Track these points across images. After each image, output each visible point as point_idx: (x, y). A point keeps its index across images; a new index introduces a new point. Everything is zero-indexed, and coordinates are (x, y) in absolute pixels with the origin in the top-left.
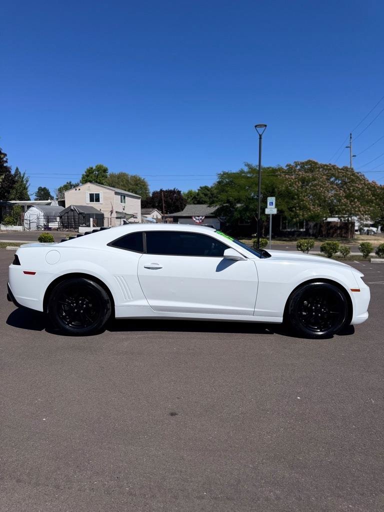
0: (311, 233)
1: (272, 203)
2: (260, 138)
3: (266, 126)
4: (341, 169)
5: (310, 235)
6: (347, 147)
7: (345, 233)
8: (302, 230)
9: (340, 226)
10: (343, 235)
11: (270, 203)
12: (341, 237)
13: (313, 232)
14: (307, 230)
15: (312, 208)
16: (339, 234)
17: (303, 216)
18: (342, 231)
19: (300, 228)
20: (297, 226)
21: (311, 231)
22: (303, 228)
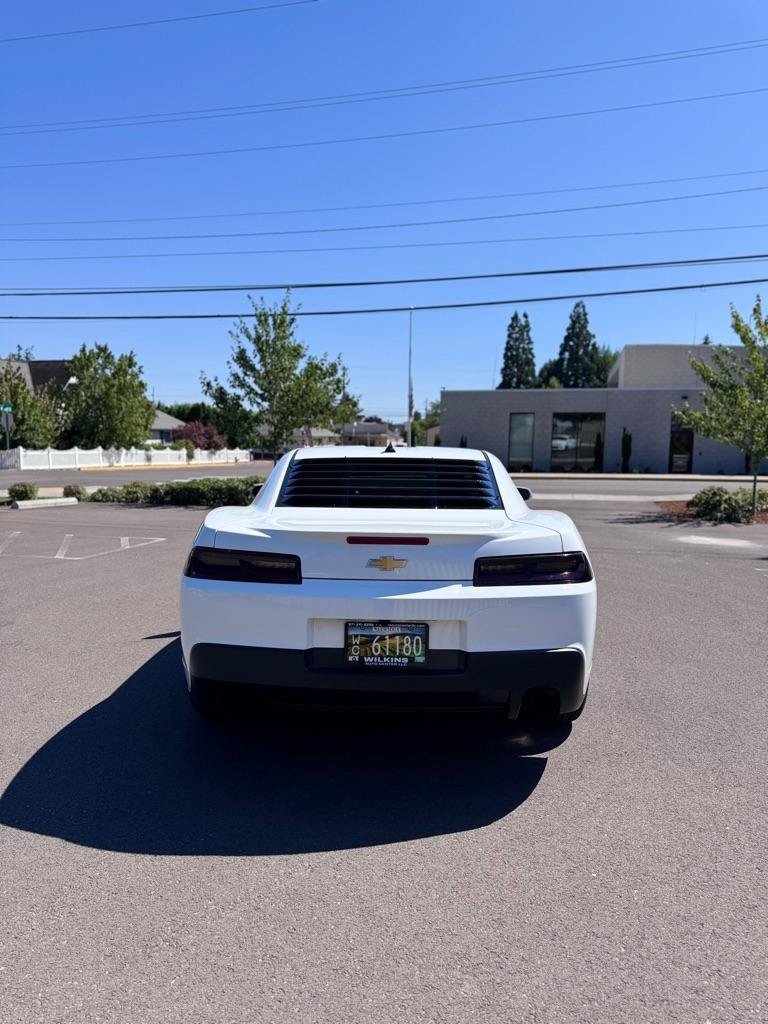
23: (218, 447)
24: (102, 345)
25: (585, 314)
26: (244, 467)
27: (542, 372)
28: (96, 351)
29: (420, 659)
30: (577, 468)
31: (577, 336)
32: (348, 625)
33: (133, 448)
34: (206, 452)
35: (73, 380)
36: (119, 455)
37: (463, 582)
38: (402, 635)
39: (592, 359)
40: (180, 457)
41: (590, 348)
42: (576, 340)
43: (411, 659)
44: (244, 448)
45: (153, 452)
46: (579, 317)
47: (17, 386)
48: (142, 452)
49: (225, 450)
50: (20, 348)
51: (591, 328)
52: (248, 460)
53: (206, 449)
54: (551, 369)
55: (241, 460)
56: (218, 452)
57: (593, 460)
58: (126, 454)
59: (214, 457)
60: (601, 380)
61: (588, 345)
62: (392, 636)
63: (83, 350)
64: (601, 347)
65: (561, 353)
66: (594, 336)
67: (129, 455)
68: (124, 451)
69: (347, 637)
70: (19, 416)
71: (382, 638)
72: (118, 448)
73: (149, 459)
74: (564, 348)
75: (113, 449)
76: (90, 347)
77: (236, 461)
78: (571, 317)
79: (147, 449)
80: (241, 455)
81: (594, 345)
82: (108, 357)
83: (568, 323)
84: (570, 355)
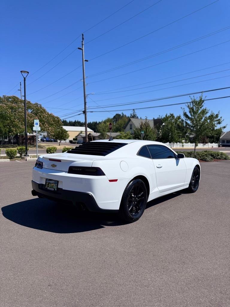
0: (12, 142)
1: (37, 123)
2: (25, 80)
3: (28, 73)
4: (34, 104)
5: (11, 143)
6: (19, 90)
7: (33, 142)
8: (6, 140)
9: (30, 138)
10: (32, 143)
11: (36, 123)
12: (31, 144)
13: (14, 141)
14: (10, 140)
15: (21, 127)
16: (29, 142)
17: (16, 131)
18: (31, 141)
19: (5, 139)
20: (2, 138)
21: (12, 141)
22: (7, 139)
23: (207, 143)
24: (172, 114)
26: (215, 149)
28: (170, 115)
29: (56, 190)
32: (47, 179)
33: (178, 143)
34: (202, 144)
35: (164, 124)
36: (174, 145)
37: (66, 172)
38: (54, 183)
40: (193, 145)
43: (54, 189)
44: (217, 143)
45: (184, 144)
47: (147, 126)
48: (181, 144)
49: (209, 144)
50: (160, 116)
52: (218, 147)
53: (202, 143)
55: (214, 147)
56: (206, 144)
58: (176, 144)
59: (205, 146)
63: (166, 116)
67: (177, 145)
68: (175, 144)
69: (46, 182)
70: (147, 134)
71: (51, 184)
72: (174, 143)
73: (183, 146)
75: (172, 143)
76: (169, 115)
77: (212, 147)
79: (183, 143)
80: (215, 145)
82: (173, 117)
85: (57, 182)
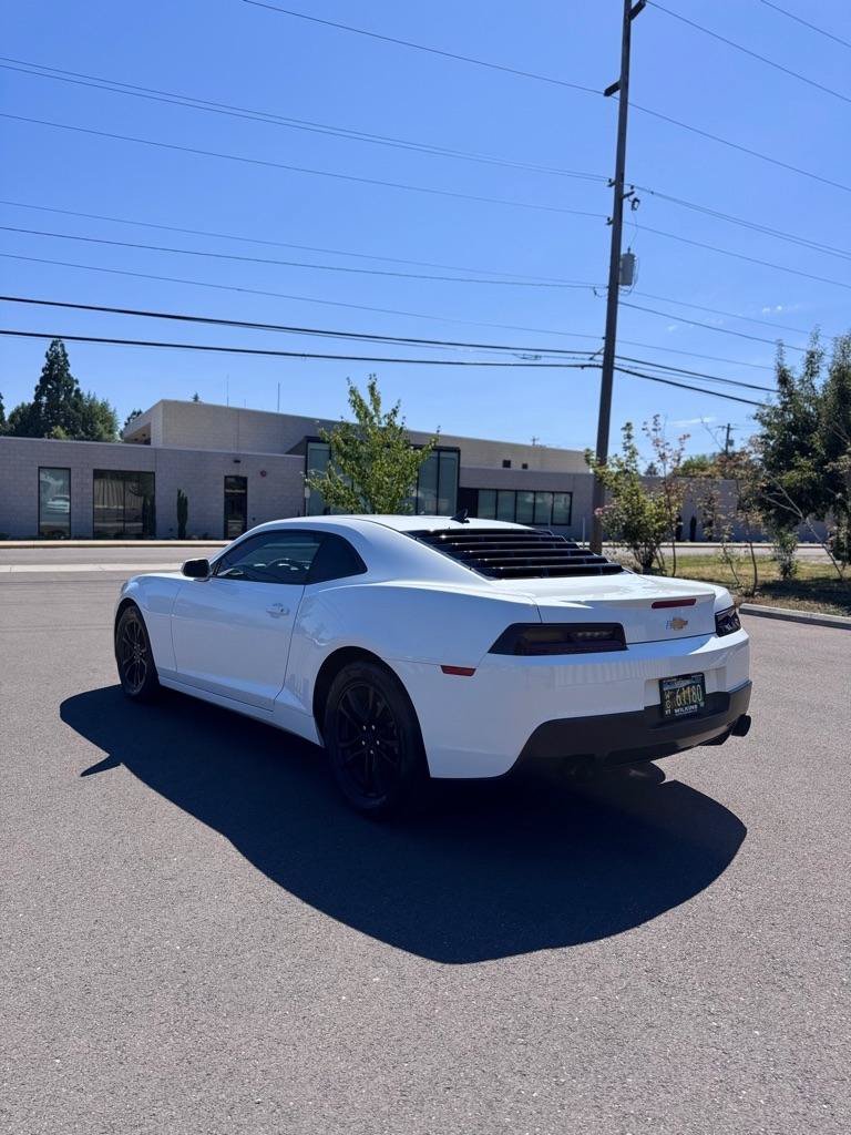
25: (65, 355)
27: (13, 416)
29: (703, 704)
30: (99, 535)
31: (57, 378)
32: (661, 682)
38: (691, 686)
39: (75, 406)
41: (73, 394)
42: (55, 384)
43: (699, 705)
46: (57, 356)
51: (73, 372)
54: (25, 413)
57: (141, 524)
60: (87, 433)
61: (71, 391)
62: (685, 688)
64: (86, 394)
65: (37, 397)
66: (77, 382)
69: (662, 694)
71: (681, 691)
74: (40, 391)
78: (47, 355)
81: (78, 391)
83: (44, 362)
84: (48, 400)
85: (698, 679)
